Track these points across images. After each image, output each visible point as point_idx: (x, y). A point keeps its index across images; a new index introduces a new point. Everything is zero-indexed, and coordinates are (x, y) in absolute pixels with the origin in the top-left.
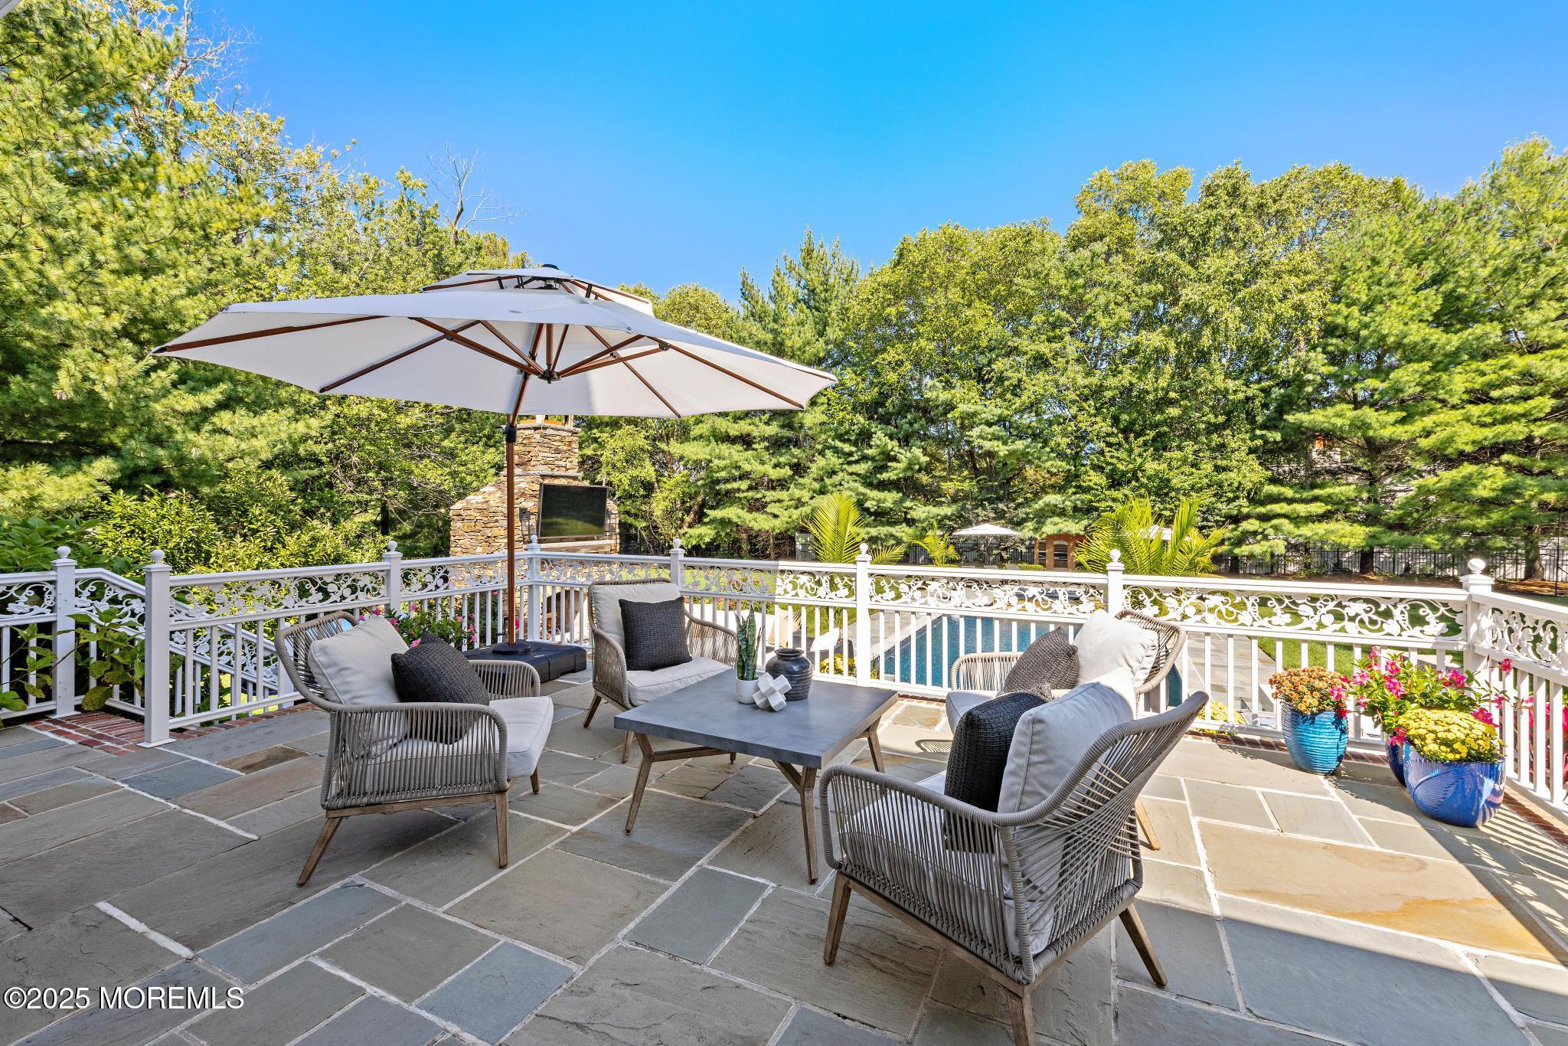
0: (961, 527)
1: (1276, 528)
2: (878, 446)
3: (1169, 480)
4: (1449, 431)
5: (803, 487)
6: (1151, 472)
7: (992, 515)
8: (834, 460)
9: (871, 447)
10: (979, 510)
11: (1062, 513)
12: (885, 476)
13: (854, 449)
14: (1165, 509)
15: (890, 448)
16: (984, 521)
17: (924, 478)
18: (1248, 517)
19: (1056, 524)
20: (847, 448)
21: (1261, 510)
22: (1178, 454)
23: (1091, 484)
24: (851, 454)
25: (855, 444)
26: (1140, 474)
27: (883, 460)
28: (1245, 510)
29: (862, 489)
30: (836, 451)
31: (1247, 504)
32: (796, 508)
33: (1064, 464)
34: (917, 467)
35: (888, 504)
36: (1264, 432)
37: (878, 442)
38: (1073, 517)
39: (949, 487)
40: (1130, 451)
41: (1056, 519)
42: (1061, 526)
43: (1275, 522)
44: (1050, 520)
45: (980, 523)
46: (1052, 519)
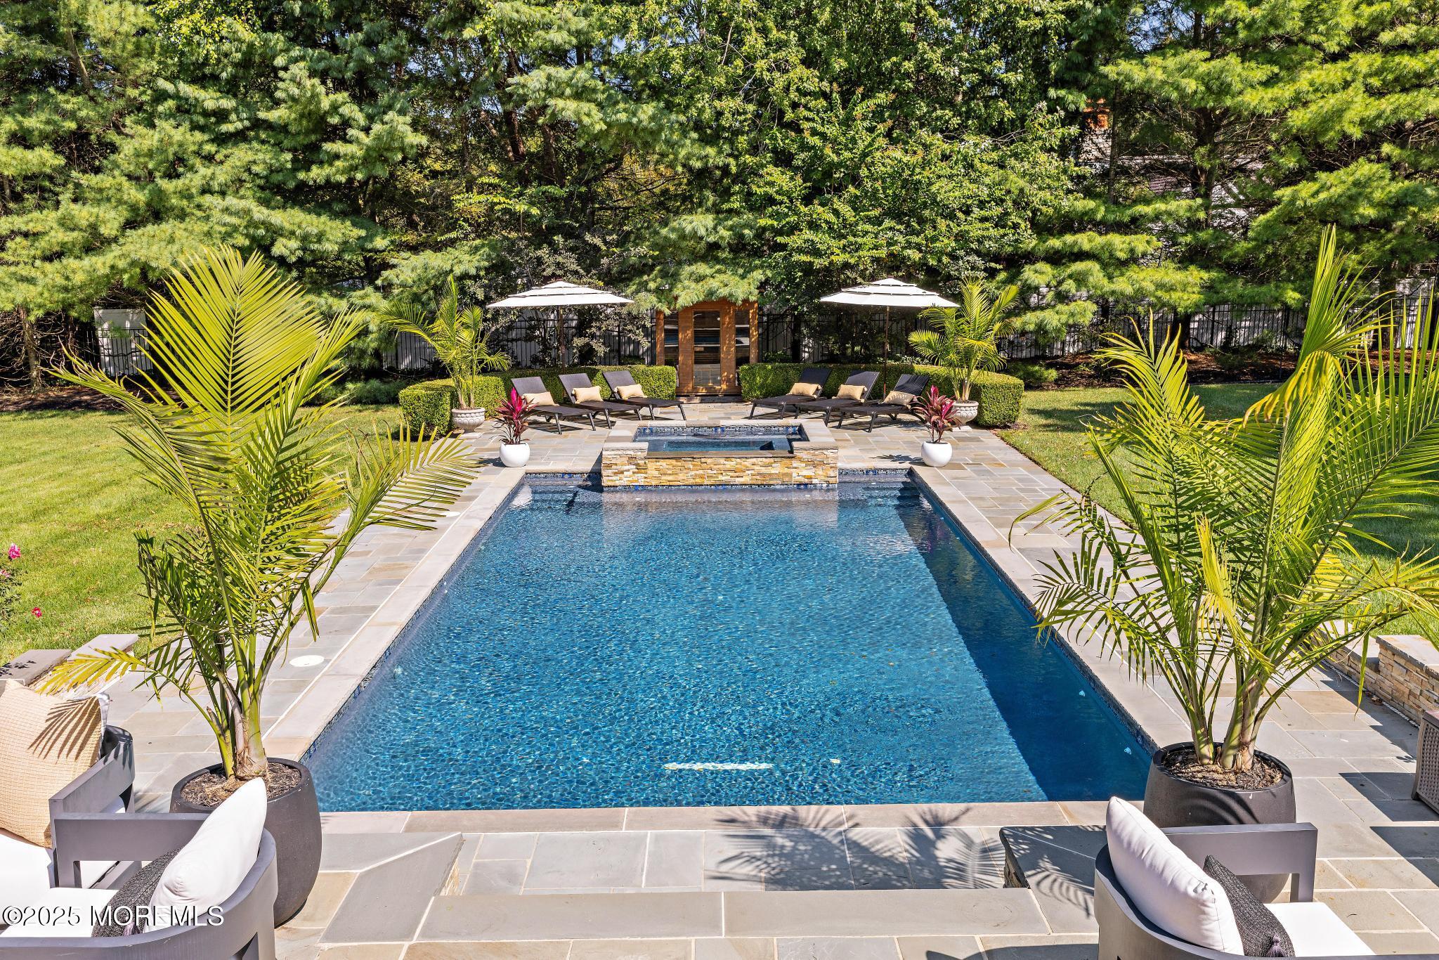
1: (1080, 279)
2: (294, 100)
4: (1332, 101)
5: (102, 197)
6: (885, 167)
8: (179, 135)
9: (277, 103)
11: (710, 252)
12: (317, 174)
13: (227, 103)
14: (909, 245)
15: (325, 104)
16: (553, 277)
17: (414, 179)
18: (1030, 259)
19: (700, 279)
20: (210, 99)
21: (1055, 243)
23: (771, 191)
24: (222, 115)
25: (230, 88)
26: (864, 172)
27: (308, 132)
28: (1029, 246)
29: (260, 213)
30: (185, 109)
31: (1032, 233)
32: (88, 249)
34: (399, 157)
35: (330, 247)
36: (1062, 93)
37: (295, 91)
38: (734, 263)
39: (471, 203)
40: (847, 122)
41: (702, 268)
42: (714, 284)
43: (1078, 266)
44: (687, 269)
45: (546, 280)
46: (693, 268)
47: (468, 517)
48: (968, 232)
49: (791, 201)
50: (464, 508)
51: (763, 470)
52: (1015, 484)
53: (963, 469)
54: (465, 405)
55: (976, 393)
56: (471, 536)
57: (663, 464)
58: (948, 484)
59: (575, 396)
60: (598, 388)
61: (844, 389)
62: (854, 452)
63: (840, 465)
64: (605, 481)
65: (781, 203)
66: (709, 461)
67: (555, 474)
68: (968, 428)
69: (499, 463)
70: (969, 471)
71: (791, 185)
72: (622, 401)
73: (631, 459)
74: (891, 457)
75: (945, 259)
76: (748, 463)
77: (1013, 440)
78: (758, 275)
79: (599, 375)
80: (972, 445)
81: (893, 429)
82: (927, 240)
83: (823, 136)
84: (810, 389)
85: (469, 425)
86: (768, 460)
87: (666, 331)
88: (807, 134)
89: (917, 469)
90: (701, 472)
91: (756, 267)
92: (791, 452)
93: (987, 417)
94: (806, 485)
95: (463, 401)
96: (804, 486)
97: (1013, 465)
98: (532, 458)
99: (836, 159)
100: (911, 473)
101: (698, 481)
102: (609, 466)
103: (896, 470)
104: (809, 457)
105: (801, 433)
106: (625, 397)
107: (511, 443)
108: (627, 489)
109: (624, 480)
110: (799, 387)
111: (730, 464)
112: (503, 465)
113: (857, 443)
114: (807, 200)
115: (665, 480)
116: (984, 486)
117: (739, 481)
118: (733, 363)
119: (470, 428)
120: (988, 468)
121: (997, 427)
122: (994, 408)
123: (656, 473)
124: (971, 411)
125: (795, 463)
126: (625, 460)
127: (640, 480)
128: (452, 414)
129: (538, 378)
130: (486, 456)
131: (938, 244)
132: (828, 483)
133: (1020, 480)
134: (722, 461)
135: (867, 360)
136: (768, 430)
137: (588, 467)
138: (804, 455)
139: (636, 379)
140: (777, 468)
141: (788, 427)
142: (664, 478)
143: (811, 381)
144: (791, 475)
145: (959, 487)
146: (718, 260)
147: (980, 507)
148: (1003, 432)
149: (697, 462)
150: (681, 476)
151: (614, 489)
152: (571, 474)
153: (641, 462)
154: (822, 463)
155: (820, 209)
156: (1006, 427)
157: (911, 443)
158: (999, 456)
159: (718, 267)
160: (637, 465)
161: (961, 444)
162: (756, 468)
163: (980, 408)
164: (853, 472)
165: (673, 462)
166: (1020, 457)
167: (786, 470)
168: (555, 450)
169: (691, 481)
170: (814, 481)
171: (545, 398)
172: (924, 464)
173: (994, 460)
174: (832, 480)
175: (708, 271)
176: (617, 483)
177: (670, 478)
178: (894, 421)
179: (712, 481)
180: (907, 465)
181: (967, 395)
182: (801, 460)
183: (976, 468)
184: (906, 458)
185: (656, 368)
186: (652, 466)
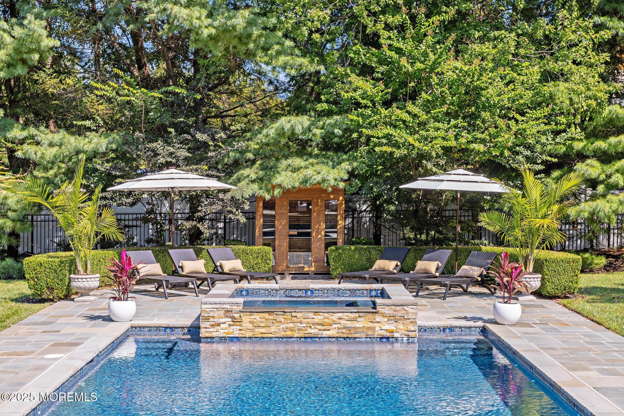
0: (126, 176)
3: (478, 91)
6: (450, 75)
7: (183, 153)
10: (158, 145)
14: (475, 140)
16: (168, 165)
18: (582, 156)
19: (296, 170)
22: (487, 48)
23: (356, 96)
26: (434, 80)
28: (578, 146)
31: (582, 135)
33: (305, 61)
41: (297, 161)
44: (284, 163)
45: (161, 167)
46: (290, 161)
47: (71, 358)
48: (525, 130)
49: (374, 104)
50: (68, 351)
51: (349, 324)
52: (582, 339)
53: (532, 327)
54: (82, 272)
55: (539, 267)
56: (71, 372)
57: (257, 317)
58: (520, 338)
59: (182, 267)
60: (202, 262)
61: (421, 265)
62: (432, 313)
63: (419, 323)
64: (203, 333)
65: (366, 107)
66: (299, 315)
67: (158, 328)
68: (532, 297)
69: (108, 319)
70: (537, 329)
71: (374, 91)
72: (223, 273)
73: (228, 312)
74: (465, 318)
75: (507, 153)
76: (335, 317)
77: (575, 306)
78: (346, 166)
79: (204, 253)
80: (538, 310)
81: (466, 297)
82: (490, 135)
83: (399, 51)
84: (391, 265)
85: (85, 289)
86: (353, 315)
87: (264, 216)
88: (385, 48)
89: (490, 326)
90: (291, 325)
91: (344, 161)
92: (375, 308)
93: (550, 289)
94: (388, 338)
95: (80, 268)
96: (385, 339)
97: (577, 325)
98: (137, 315)
99: (410, 69)
100: (484, 331)
101: (289, 333)
102: (207, 319)
103: (470, 328)
104: (391, 312)
105: (383, 294)
106: (226, 270)
107: (120, 299)
108: (223, 340)
109: (221, 332)
110: (380, 264)
111: (318, 318)
112: (112, 320)
113: (433, 307)
114: (387, 104)
115: (258, 332)
116: (553, 339)
117: (326, 333)
118: (323, 246)
119: (86, 292)
120: (554, 326)
121: (559, 297)
122: (555, 280)
123: (250, 326)
124: (535, 282)
125: (378, 318)
126: (222, 313)
127: (235, 331)
128: (70, 279)
129: (150, 252)
130: (97, 314)
131: (500, 139)
132: (409, 337)
133: (586, 336)
134: (311, 315)
135: (440, 242)
136: (353, 292)
137: (188, 322)
138: (387, 311)
139: (237, 256)
140: (362, 323)
141: (371, 290)
142: (257, 330)
143: (390, 259)
144: (373, 329)
145: (530, 340)
146: (310, 155)
147: (552, 355)
148: (565, 301)
149: (288, 316)
150: (273, 329)
151: (211, 340)
152: (172, 328)
153: (237, 316)
154: (403, 318)
155: (398, 112)
156: (566, 297)
157: (482, 308)
158: (564, 319)
159: (311, 160)
160: (233, 318)
161: (527, 309)
162: (343, 322)
163: (543, 279)
164: (432, 329)
165: (266, 316)
166: (583, 319)
167: (370, 325)
168: (160, 310)
169: (282, 334)
170: (396, 335)
171: (155, 269)
172: (496, 323)
173: (559, 321)
174: (412, 334)
175: (303, 164)
176: (214, 334)
177: (263, 330)
178: (466, 292)
179: (301, 334)
180: (480, 324)
181: (531, 268)
182: (383, 315)
183: (543, 326)
184: (480, 319)
185: (255, 248)
186: (246, 319)
